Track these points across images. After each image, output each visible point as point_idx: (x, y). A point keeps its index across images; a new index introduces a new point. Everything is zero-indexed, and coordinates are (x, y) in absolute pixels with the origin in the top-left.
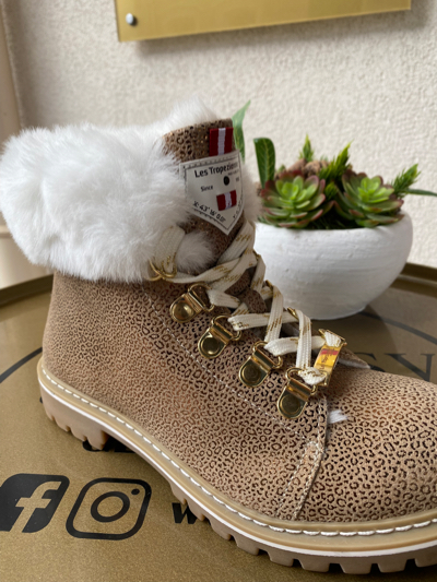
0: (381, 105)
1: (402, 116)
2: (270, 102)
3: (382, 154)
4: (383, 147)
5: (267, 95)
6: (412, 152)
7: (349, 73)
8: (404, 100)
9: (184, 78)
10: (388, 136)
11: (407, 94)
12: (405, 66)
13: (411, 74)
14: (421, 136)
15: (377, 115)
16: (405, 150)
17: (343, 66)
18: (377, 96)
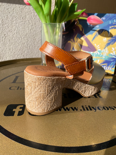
0: (15, 19)
1: (21, 23)
3: (17, 34)
4: (17, 32)
6: (26, 33)
8: (21, 18)
10: (18, 28)
11: (22, 16)
12: (20, 8)
13: (22, 11)
14: (27, 29)
15: (14, 22)
16: (23, 33)
18: (13, 16)
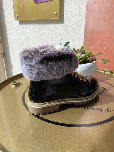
2: (40, 34)
5: (40, 32)
7: (52, 29)
9: (27, 28)
17: (51, 28)
